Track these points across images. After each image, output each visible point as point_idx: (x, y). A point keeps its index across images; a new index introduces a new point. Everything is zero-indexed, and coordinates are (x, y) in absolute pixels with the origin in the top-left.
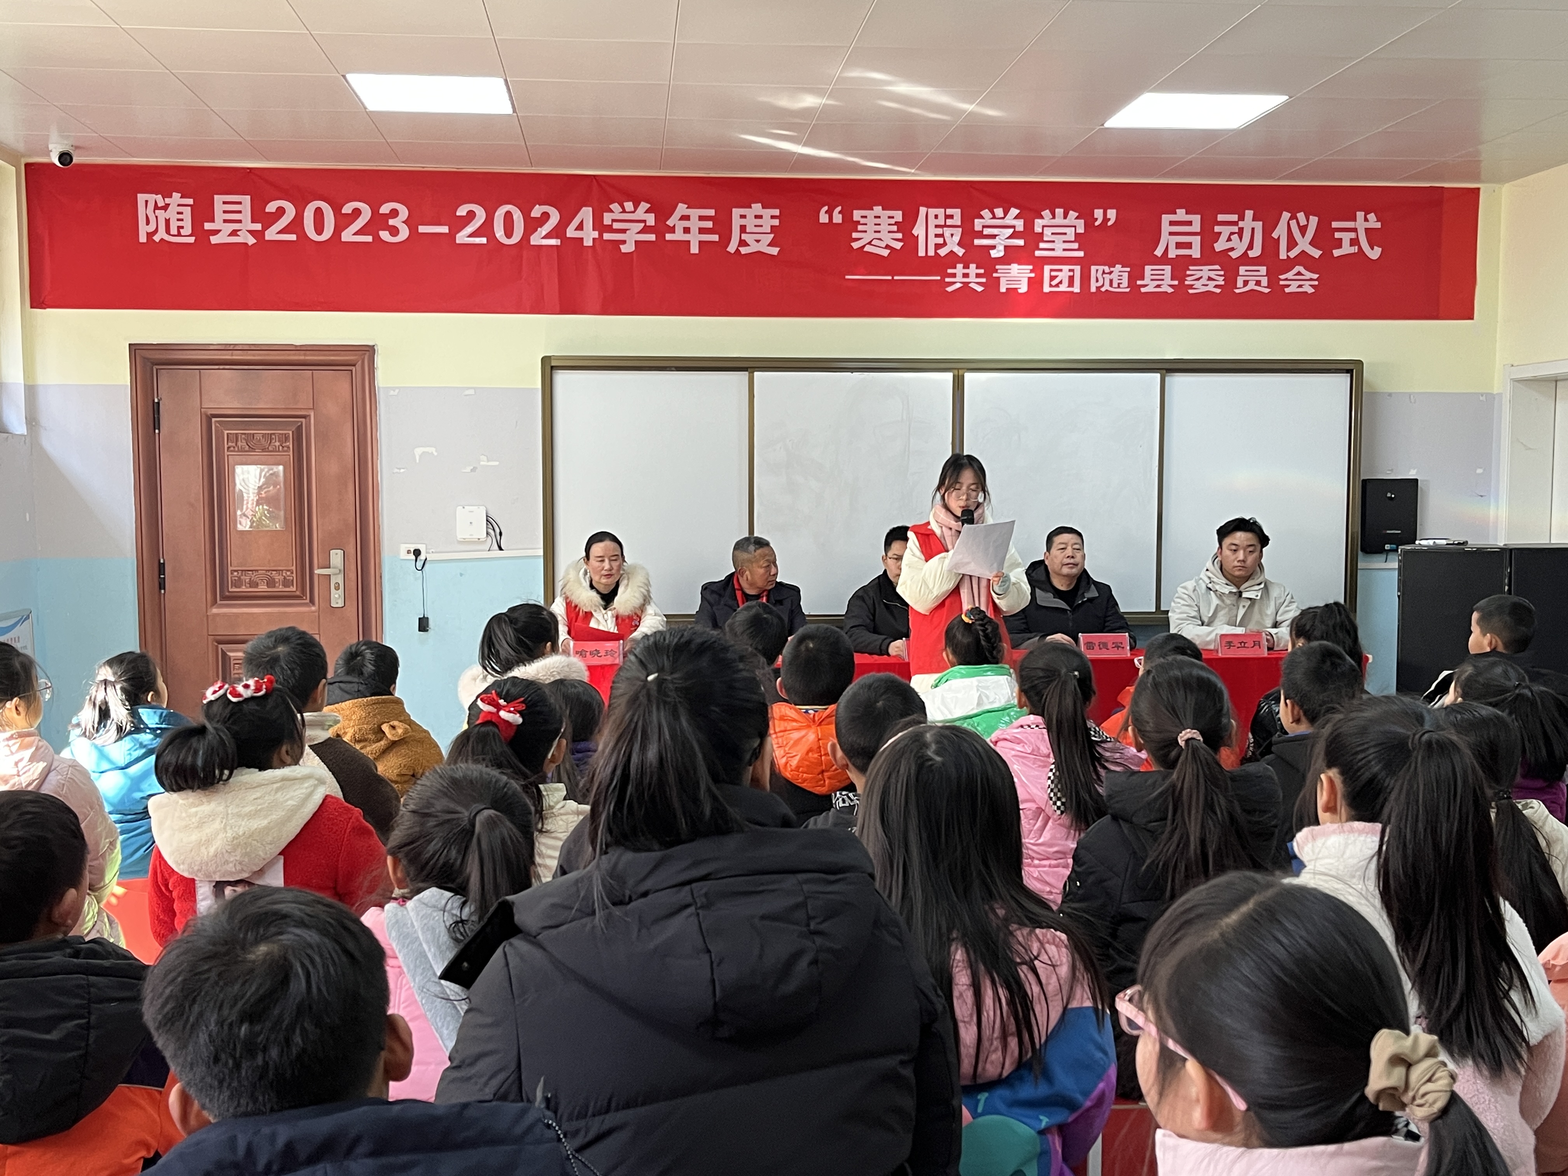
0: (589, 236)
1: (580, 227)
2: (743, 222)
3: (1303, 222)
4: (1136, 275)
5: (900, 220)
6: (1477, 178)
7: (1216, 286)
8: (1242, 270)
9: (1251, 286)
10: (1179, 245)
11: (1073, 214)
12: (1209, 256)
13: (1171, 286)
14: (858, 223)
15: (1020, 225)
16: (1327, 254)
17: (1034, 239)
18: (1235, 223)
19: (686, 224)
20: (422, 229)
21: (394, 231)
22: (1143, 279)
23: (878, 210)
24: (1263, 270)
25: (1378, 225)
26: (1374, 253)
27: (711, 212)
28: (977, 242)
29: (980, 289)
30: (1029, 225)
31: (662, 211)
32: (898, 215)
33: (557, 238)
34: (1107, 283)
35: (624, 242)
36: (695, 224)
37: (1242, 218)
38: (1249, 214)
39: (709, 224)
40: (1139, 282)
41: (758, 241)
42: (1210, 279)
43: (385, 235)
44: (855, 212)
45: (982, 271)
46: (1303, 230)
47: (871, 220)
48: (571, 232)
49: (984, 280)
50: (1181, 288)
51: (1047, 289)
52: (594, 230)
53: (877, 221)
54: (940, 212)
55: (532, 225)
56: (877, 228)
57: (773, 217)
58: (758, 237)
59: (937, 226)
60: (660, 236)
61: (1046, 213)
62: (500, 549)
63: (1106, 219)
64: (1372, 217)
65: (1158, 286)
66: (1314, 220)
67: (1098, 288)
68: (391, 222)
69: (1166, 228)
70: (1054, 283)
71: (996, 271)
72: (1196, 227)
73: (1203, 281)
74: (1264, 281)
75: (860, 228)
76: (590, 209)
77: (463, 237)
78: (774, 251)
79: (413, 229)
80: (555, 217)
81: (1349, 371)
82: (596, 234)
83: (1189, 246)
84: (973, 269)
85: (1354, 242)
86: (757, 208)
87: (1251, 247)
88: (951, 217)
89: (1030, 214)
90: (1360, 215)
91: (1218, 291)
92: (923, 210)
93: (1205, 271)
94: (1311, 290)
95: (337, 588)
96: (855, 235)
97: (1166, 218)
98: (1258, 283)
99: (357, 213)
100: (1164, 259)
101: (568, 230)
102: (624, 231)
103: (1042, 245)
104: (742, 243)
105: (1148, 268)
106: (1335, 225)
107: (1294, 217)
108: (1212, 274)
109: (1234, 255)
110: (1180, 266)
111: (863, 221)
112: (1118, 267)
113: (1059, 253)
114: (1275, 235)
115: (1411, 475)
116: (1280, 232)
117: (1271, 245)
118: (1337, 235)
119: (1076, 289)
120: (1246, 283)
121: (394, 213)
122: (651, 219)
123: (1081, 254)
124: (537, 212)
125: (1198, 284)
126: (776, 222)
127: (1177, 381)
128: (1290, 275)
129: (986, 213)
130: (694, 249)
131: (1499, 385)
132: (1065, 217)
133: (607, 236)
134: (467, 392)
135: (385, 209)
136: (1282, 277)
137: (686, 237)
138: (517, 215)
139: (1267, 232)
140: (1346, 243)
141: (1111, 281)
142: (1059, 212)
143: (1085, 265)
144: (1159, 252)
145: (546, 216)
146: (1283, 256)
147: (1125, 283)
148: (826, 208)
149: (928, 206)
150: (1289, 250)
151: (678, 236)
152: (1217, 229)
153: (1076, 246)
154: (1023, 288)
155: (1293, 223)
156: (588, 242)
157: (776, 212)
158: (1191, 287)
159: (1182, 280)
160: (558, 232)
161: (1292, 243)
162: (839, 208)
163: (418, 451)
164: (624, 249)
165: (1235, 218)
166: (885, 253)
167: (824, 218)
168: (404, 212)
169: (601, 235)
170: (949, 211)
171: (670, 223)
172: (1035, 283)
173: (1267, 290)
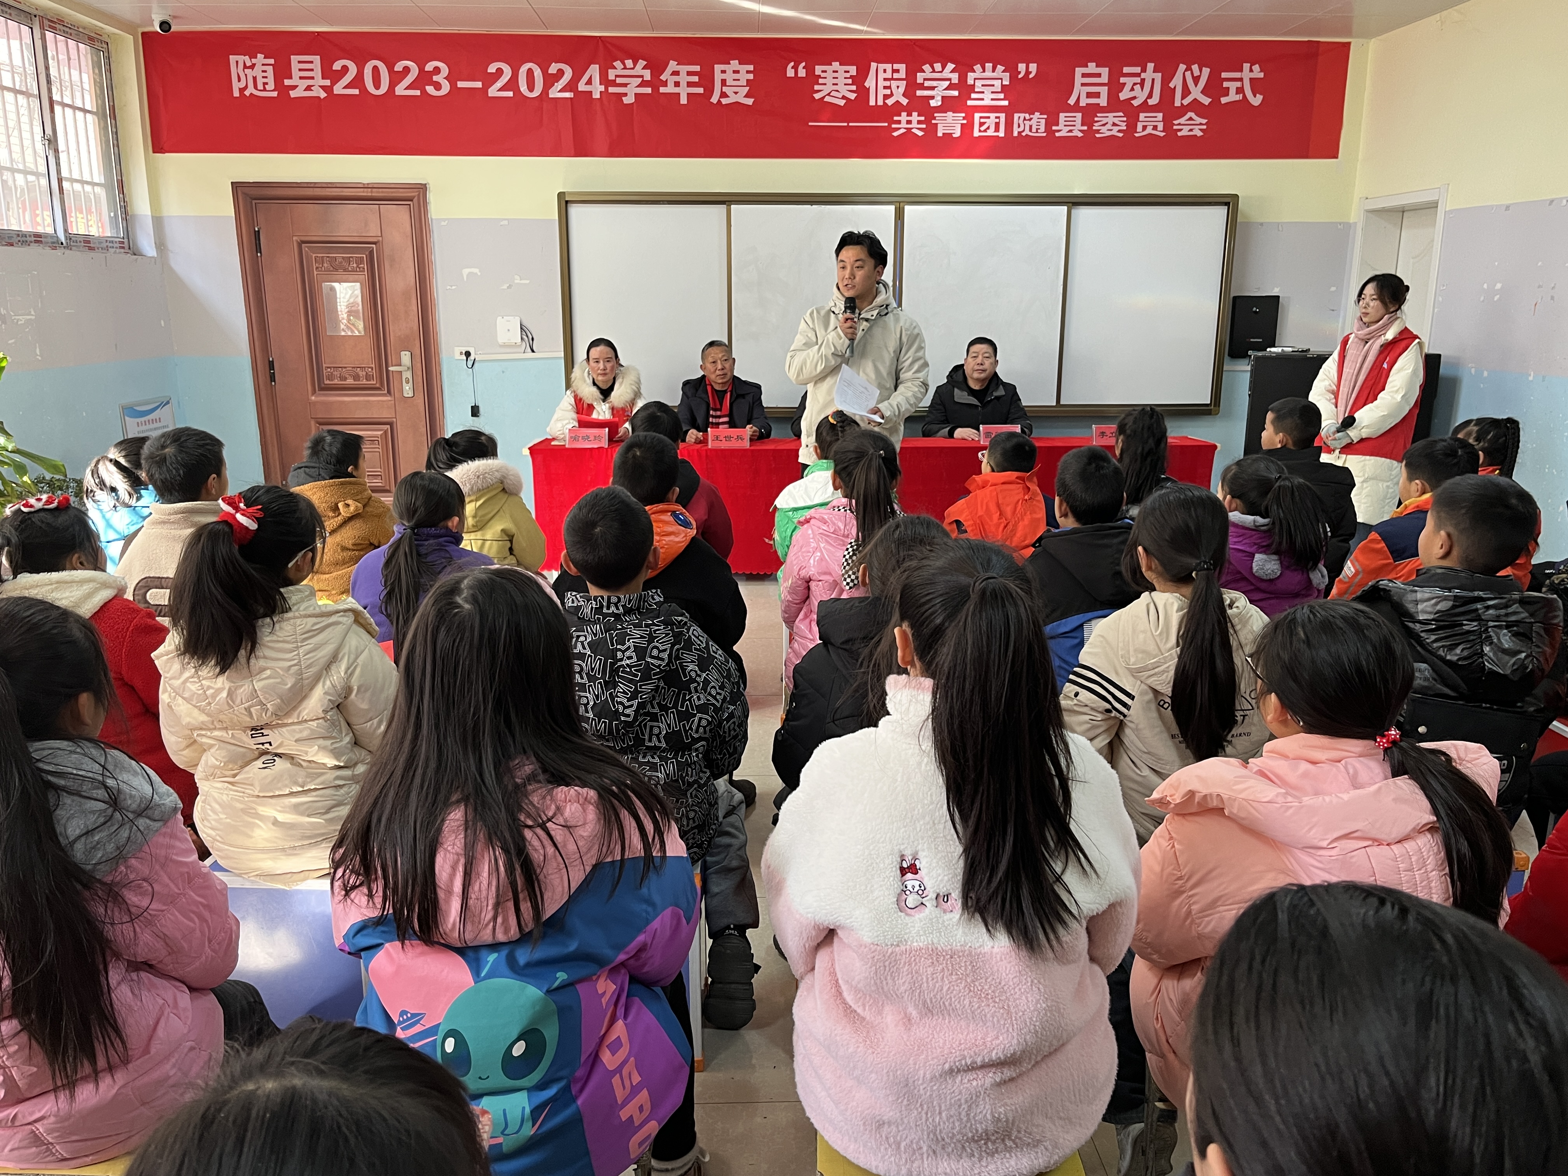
0: (597, 89)
1: (589, 82)
2: (724, 76)
3: (1196, 73)
4: (1052, 121)
5: (855, 74)
6: (1349, 33)
7: (1119, 131)
8: (1142, 116)
9: (1149, 130)
10: (1089, 95)
11: (1000, 68)
12: (1115, 104)
13: (1080, 131)
14: (819, 76)
15: (955, 77)
16: (1216, 102)
17: (966, 90)
18: (1138, 75)
19: (677, 78)
20: (460, 84)
21: (438, 86)
22: (1058, 125)
23: (836, 65)
24: (1160, 116)
25: (1262, 75)
26: (1256, 100)
27: (697, 68)
28: (919, 93)
29: (920, 133)
30: (963, 78)
31: (657, 68)
32: (853, 70)
33: (571, 91)
34: (1027, 128)
35: (626, 95)
36: (684, 79)
37: (1144, 70)
38: (1150, 66)
39: (696, 79)
40: (1054, 128)
41: (736, 93)
42: (1114, 124)
43: (430, 89)
44: (817, 67)
45: (922, 118)
46: (1196, 80)
47: (830, 75)
48: (582, 87)
49: (924, 126)
50: (1090, 133)
51: (976, 134)
52: (601, 84)
53: (835, 75)
54: (888, 67)
55: (550, 80)
56: (835, 81)
57: (748, 72)
58: (736, 90)
59: (885, 79)
60: (655, 89)
61: (978, 67)
62: (533, 351)
63: (1028, 72)
64: (1256, 68)
65: (1071, 131)
66: (1206, 71)
67: (1019, 133)
68: (435, 78)
69: (1078, 80)
70: (983, 128)
71: (934, 118)
72: (1105, 79)
73: (1109, 126)
74: (1160, 126)
75: (821, 81)
76: (597, 66)
77: (493, 92)
78: (750, 101)
79: (453, 85)
80: (568, 73)
81: (1227, 204)
82: (602, 88)
83: (1097, 95)
84: (915, 117)
85: (1240, 90)
86: (735, 64)
87: (1150, 96)
88: (897, 71)
89: (963, 69)
90: (1246, 66)
91: (1121, 135)
92: (874, 65)
93: (1111, 117)
94: (1200, 134)
95: (407, 382)
96: (816, 87)
97: (1079, 71)
98: (1155, 128)
99: (407, 70)
100: (1076, 108)
101: (579, 85)
102: (625, 85)
103: (973, 96)
104: (724, 95)
105: (1062, 115)
106: (1224, 75)
107: (1188, 69)
108: (1116, 120)
109: (1136, 103)
110: (1090, 113)
111: (823, 75)
112: (1037, 114)
113: (987, 102)
114: (1172, 85)
115: (1275, 292)
116: (1176, 82)
117: (1168, 93)
118: (1225, 84)
119: (1001, 134)
120: (1145, 128)
121: (437, 70)
122: (647, 75)
123: (1006, 103)
124: (553, 69)
125: (1103, 129)
126: (751, 77)
127: (1083, 214)
128: (1182, 120)
129: (927, 67)
130: (684, 100)
131: (1355, 215)
132: (994, 71)
133: (612, 90)
134: (502, 223)
135: (429, 67)
136: (1176, 122)
137: (676, 90)
138: (538, 73)
139: (1166, 81)
140: (1233, 91)
141: (1031, 127)
142: (989, 66)
143: (1009, 112)
144: (1072, 101)
145: (561, 73)
146: (1177, 103)
147: (1042, 128)
148: (792, 64)
149: (878, 62)
150: (1183, 98)
151: (670, 89)
152: (1122, 80)
153: (1002, 96)
154: (957, 133)
155: (1188, 74)
156: (596, 95)
157: (751, 68)
158: (1098, 131)
159: (1090, 126)
160: (571, 86)
161: (1186, 92)
162: (803, 64)
163: (466, 271)
164: (627, 100)
165: (1138, 70)
166: (842, 103)
167: (790, 73)
168: (445, 70)
169: (606, 89)
170: (896, 66)
171: (663, 78)
172: (967, 128)
173: (1162, 134)
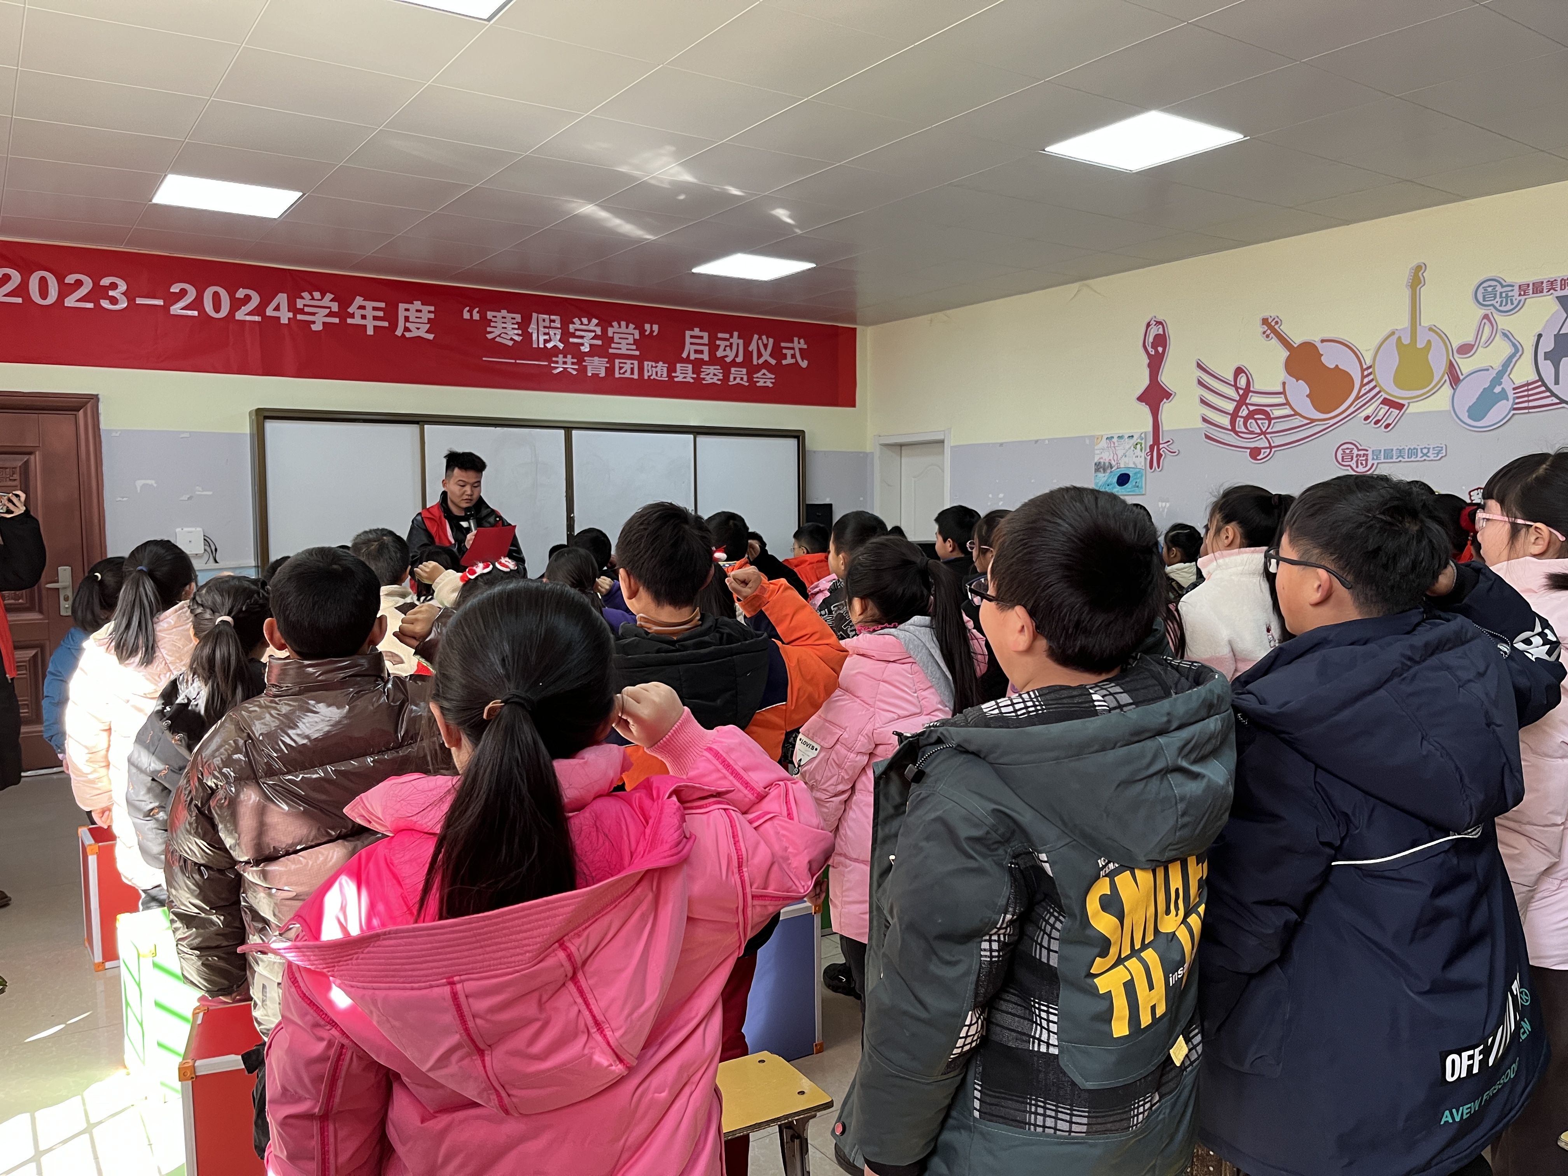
0: (285, 316)
1: (277, 309)
2: (407, 314)
3: (765, 342)
4: (671, 370)
5: (520, 321)
6: (854, 321)
7: (718, 380)
8: (733, 370)
9: (738, 381)
10: (696, 352)
11: (631, 326)
12: (714, 360)
13: (693, 378)
14: (491, 320)
15: (599, 330)
16: (779, 363)
17: (608, 341)
18: (727, 340)
19: (363, 312)
20: (139, 301)
21: (114, 301)
22: (675, 372)
23: (504, 313)
24: (744, 371)
25: (805, 347)
26: (804, 364)
27: (383, 305)
28: (571, 340)
29: (575, 373)
30: (604, 331)
31: (344, 302)
32: (518, 317)
33: (258, 315)
34: (654, 374)
35: (314, 322)
36: (370, 313)
37: (732, 337)
38: (736, 334)
39: (381, 314)
40: (673, 374)
41: (418, 329)
42: (715, 375)
43: (105, 304)
44: (488, 313)
45: (575, 360)
46: (766, 346)
47: (499, 319)
48: (270, 312)
49: (576, 367)
50: (698, 379)
51: (617, 375)
52: (289, 311)
53: (504, 320)
54: (546, 317)
55: (237, 304)
56: (504, 325)
57: (430, 312)
58: (418, 325)
59: (545, 327)
60: (343, 320)
61: (615, 324)
62: (216, 562)
63: (652, 331)
64: (802, 341)
65: (685, 378)
66: (771, 341)
67: (649, 377)
68: (111, 293)
69: (688, 340)
70: (622, 371)
71: (585, 361)
72: (706, 340)
73: (711, 376)
74: (745, 378)
75: (492, 324)
76: (285, 295)
77: (176, 309)
78: (431, 337)
79: (131, 299)
80: (256, 300)
81: (797, 437)
82: (291, 315)
83: (701, 352)
84: (569, 359)
85: (793, 356)
86: (418, 304)
87: (737, 355)
88: (554, 321)
89: (605, 324)
90: (796, 339)
91: (719, 383)
92: (535, 315)
93: (712, 369)
94: (771, 385)
96: (489, 329)
97: (688, 333)
98: (742, 379)
99: (79, 284)
100: (687, 360)
101: (267, 310)
102: (313, 314)
103: (613, 345)
104: (407, 329)
105: (678, 365)
106: (783, 344)
107: (760, 338)
108: (716, 372)
109: (728, 360)
110: (697, 365)
111: (494, 319)
112: (661, 363)
113: (624, 352)
114: (750, 349)
115: (827, 501)
116: (753, 347)
117: (748, 355)
118: (784, 351)
119: (636, 376)
120: (735, 378)
121: (114, 286)
122: (335, 307)
123: (637, 353)
124: (241, 293)
125: (708, 378)
126: (432, 316)
127: (701, 439)
128: (759, 375)
129: (576, 320)
130: (370, 331)
131: (873, 447)
132: (627, 327)
133: (299, 317)
134: (183, 436)
135: (106, 281)
136: (755, 376)
137: (363, 322)
138: (223, 294)
139: (747, 345)
140: (789, 356)
141: (657, 372)
142: (623, 324)
143: (641, 360)
144: (684, 355)
145: (248, 298)
146: (755, 363)
147: (665, 375)
148: (468, 308)
149: (539, 313)
150: (758, 358)
151: (357, 320)
152: (718, 342)
153: (634, 347)
154: (603, 374)
155: (760, 341)
156: (284, 321)
157: (432, 308)
158: (704, 379)
159: (698, 375)
160: (259, 310)
161: (760, 355)
162: (477, 309)
163: (139, 483)
164: (314, 327)
165: (727, 336)
166: (510, 343)
167: (466, 316)
168: (123, 286)
169: (295, 316)
170: (553, 317)
171: (351, 310)
172: (610, 371)
173: (747, 384)
